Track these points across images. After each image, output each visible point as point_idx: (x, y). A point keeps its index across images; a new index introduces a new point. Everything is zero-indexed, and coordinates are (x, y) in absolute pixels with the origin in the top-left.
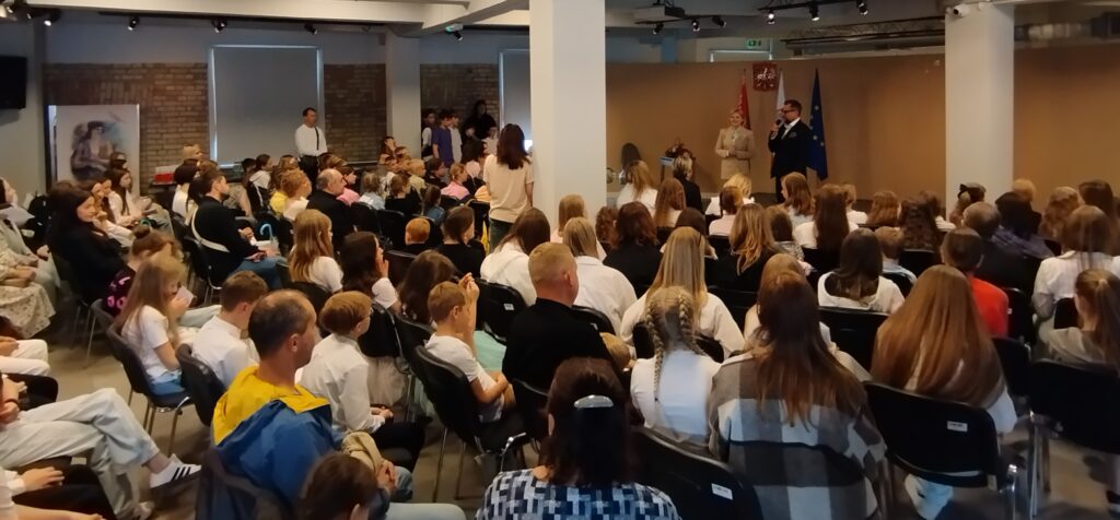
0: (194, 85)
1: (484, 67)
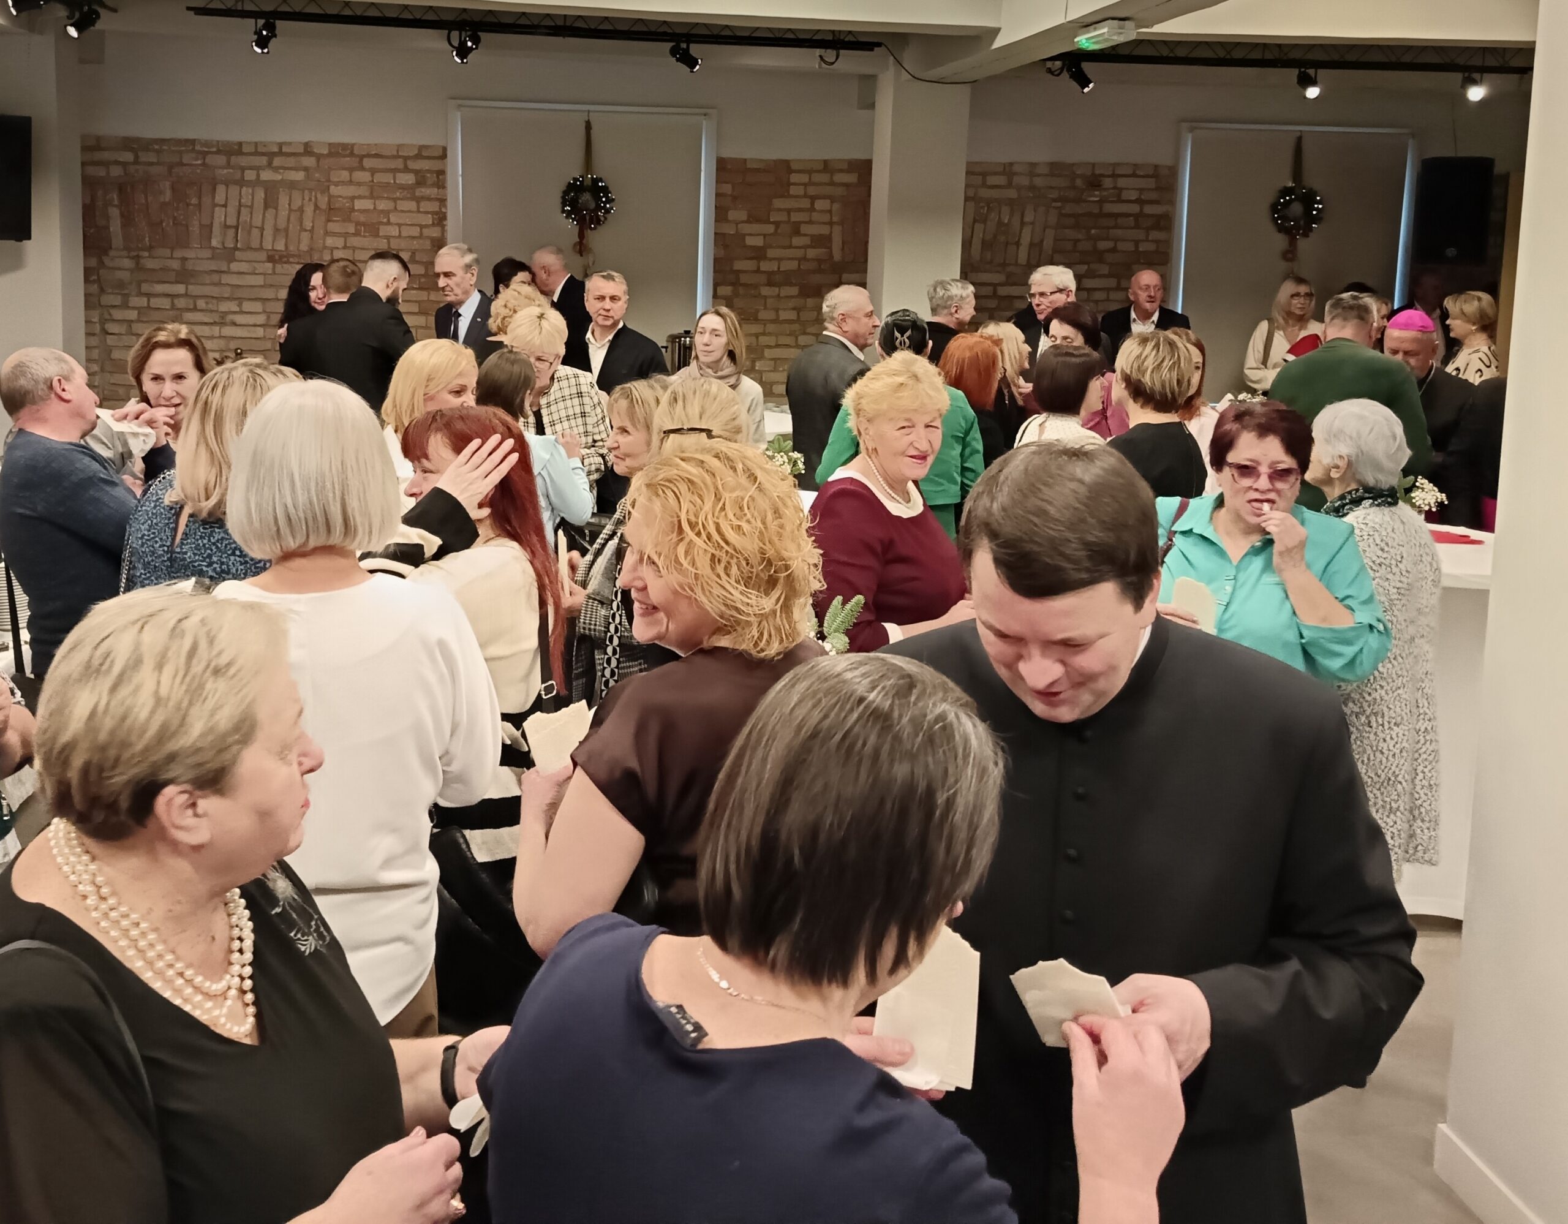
0: (418, 200)
1: (1134, 172)
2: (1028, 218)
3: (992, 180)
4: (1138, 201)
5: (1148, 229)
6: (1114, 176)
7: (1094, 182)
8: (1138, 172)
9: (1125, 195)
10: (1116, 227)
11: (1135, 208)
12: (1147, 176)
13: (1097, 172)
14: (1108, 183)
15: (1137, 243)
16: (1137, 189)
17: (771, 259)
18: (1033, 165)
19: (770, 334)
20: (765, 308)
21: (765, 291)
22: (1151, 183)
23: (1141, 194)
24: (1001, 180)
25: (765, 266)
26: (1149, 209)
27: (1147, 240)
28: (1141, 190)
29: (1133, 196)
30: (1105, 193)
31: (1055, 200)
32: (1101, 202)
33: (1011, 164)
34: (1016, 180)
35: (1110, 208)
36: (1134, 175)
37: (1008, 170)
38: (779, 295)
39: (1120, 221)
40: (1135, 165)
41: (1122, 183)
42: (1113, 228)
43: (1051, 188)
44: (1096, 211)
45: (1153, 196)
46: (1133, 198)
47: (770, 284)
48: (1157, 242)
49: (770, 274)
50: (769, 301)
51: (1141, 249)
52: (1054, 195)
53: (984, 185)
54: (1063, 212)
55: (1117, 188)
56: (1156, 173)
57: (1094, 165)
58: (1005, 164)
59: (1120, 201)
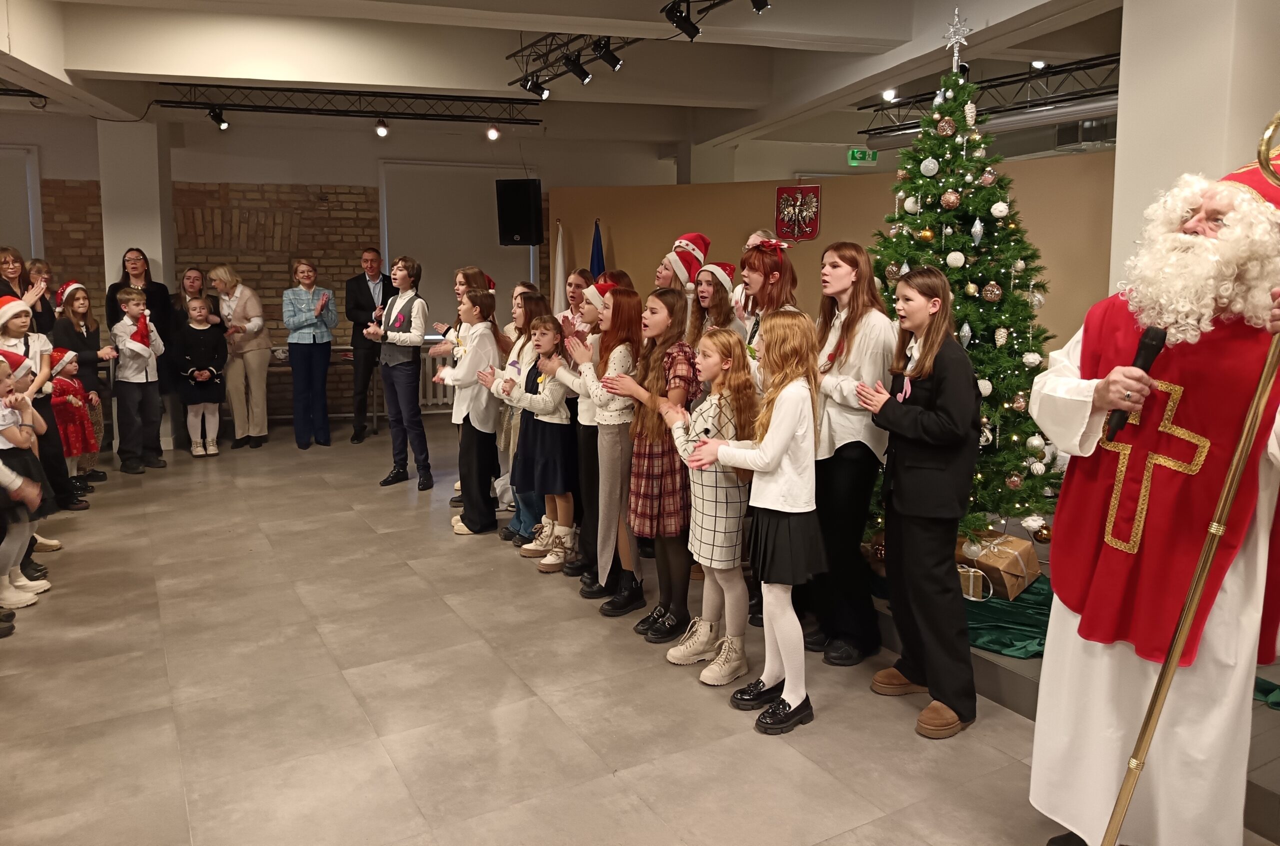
1: (347, 191)
2: (278, 221)
3: (250, 196)
4: (356, 210)
5: (363, 228)
6: (336, 193)
7: (323, 198)
8: (352, 191)
9: (345, 206)
10: (341, 226)
11: (354, 215)
12: (360, 194)
13: (324, 191)
14: (332, 198)
15: (357, 236)
16: (354, 202)
18: (279, 186)
22: (362, 198)
23: (355, 205)
24: (257, 196)
26: (362, 215)
27: (363, 235)
28: (356, 203)
29: (352, 206)
30: (330, 205)
31: (297, 209)
32: (329, 210)
33: (263, 185)
34: (267, 195)
35: (334, 214)
36: (350, 193)
37: (261, 189)
39: (343, 222)
41: (342, 198)
42: (339, 227)
43: (293, 201)
44: (327, 216)
45: (365, 206)
46: (352, 208)
48: (371, 236)
51: (360, 241)
52: (296, 205)
53: (244, 198)
54: (303, 216)
55: (339, 202)
56: (365, 191)
57: (321, 186)
58: (258, 185)
59: (342, 209)
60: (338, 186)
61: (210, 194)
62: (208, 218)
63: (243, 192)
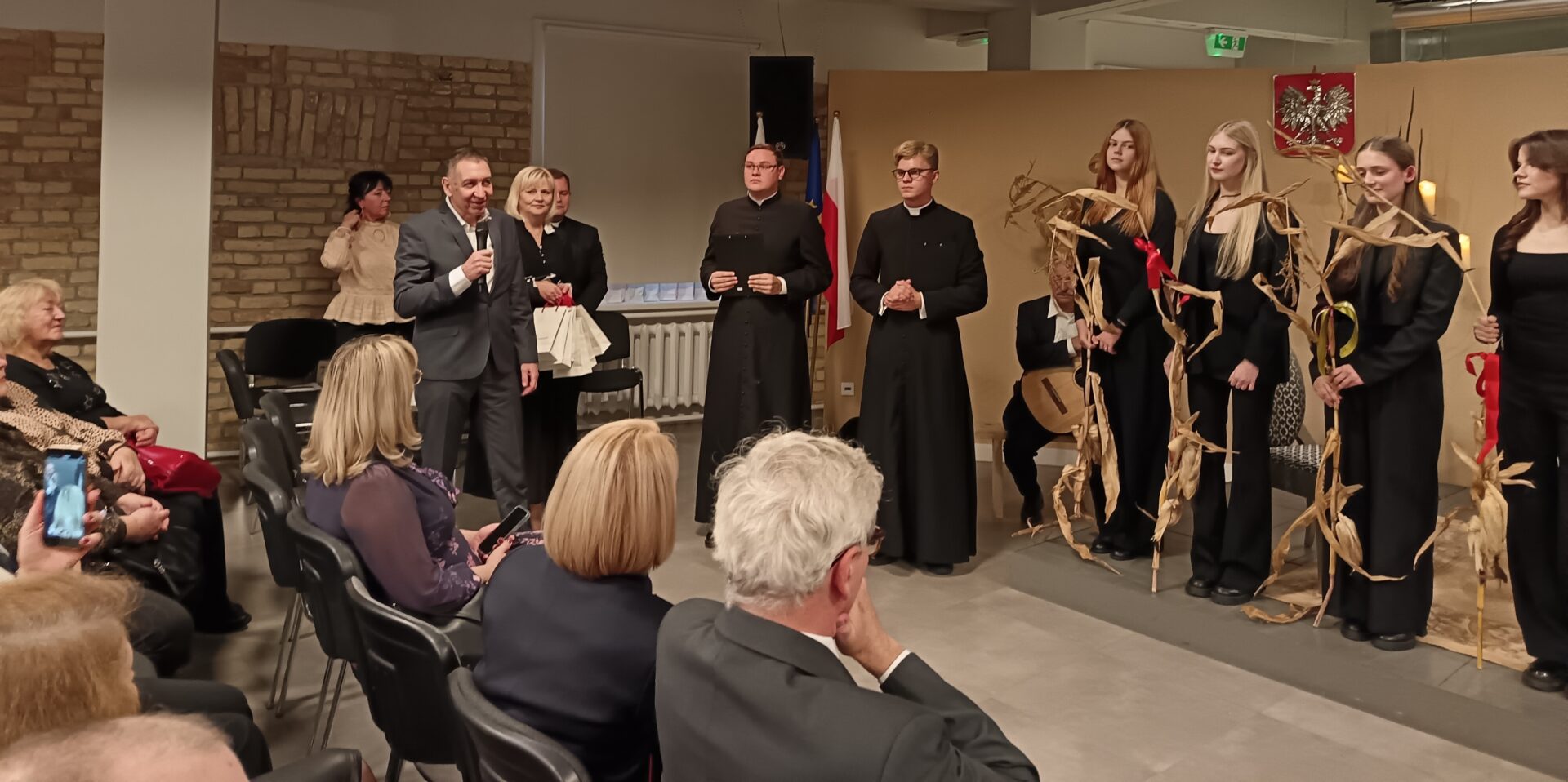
1: (487, 67)
2: (367, 111)
3: (322, 68)
4: (493, 97)
5: (505, 126)
6: (465, 69)
7: (444, 77)
8: (491, 67)
9: (478, 90)
10: (471, 122)
11: (492, 104)
12: (502, 71)
13: (446, 65)
14: (458, 76)
15: (494, 140)
16: (492, 85)
17: (28, 149)
18: (371, 54)
19: (29, 240)
20: (22, 208)
21: (22, 187)
22: (507, 78)
23: (496, 90)
24: (335, 68)
25: (19, 157)
26: (504, 105)
27: (505, 137)
28: (496, 86)
29: (489, 91)
30: (456, 88)
31: (399, 92)
32: (452, 97)
33: (345, 52)
34: (351, 69)
35: (460, 103)
36: (487, 70)
37: (342, 58)
38: (42, 193)
39: (475, 116)
40: (488, 60)
41: (473, 77)
42: (466, 123)
43: (395, 79)
44: (448, 105)
45: (510, 92)
46: (488, 94)
47: (28, 178)
48: (517, 140)
49: (27, 167)
50: (28, 200)
51: (499, 147)
52: (399, 86)
53: (313, 72)
54: (409, 105)
55: (469, 83)
56: (511, 69)
57: (442, 58)
58: (338, 52)
59: (473, 96)
60: (469, 58)
61: (255, 63)
62: (249, 103)
63: (312, 61)
